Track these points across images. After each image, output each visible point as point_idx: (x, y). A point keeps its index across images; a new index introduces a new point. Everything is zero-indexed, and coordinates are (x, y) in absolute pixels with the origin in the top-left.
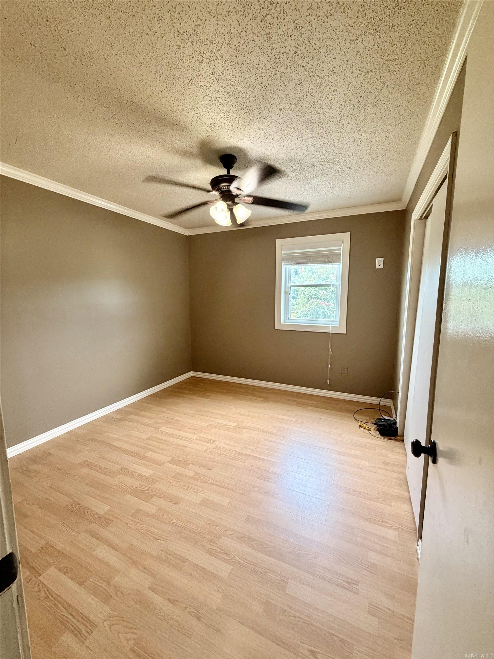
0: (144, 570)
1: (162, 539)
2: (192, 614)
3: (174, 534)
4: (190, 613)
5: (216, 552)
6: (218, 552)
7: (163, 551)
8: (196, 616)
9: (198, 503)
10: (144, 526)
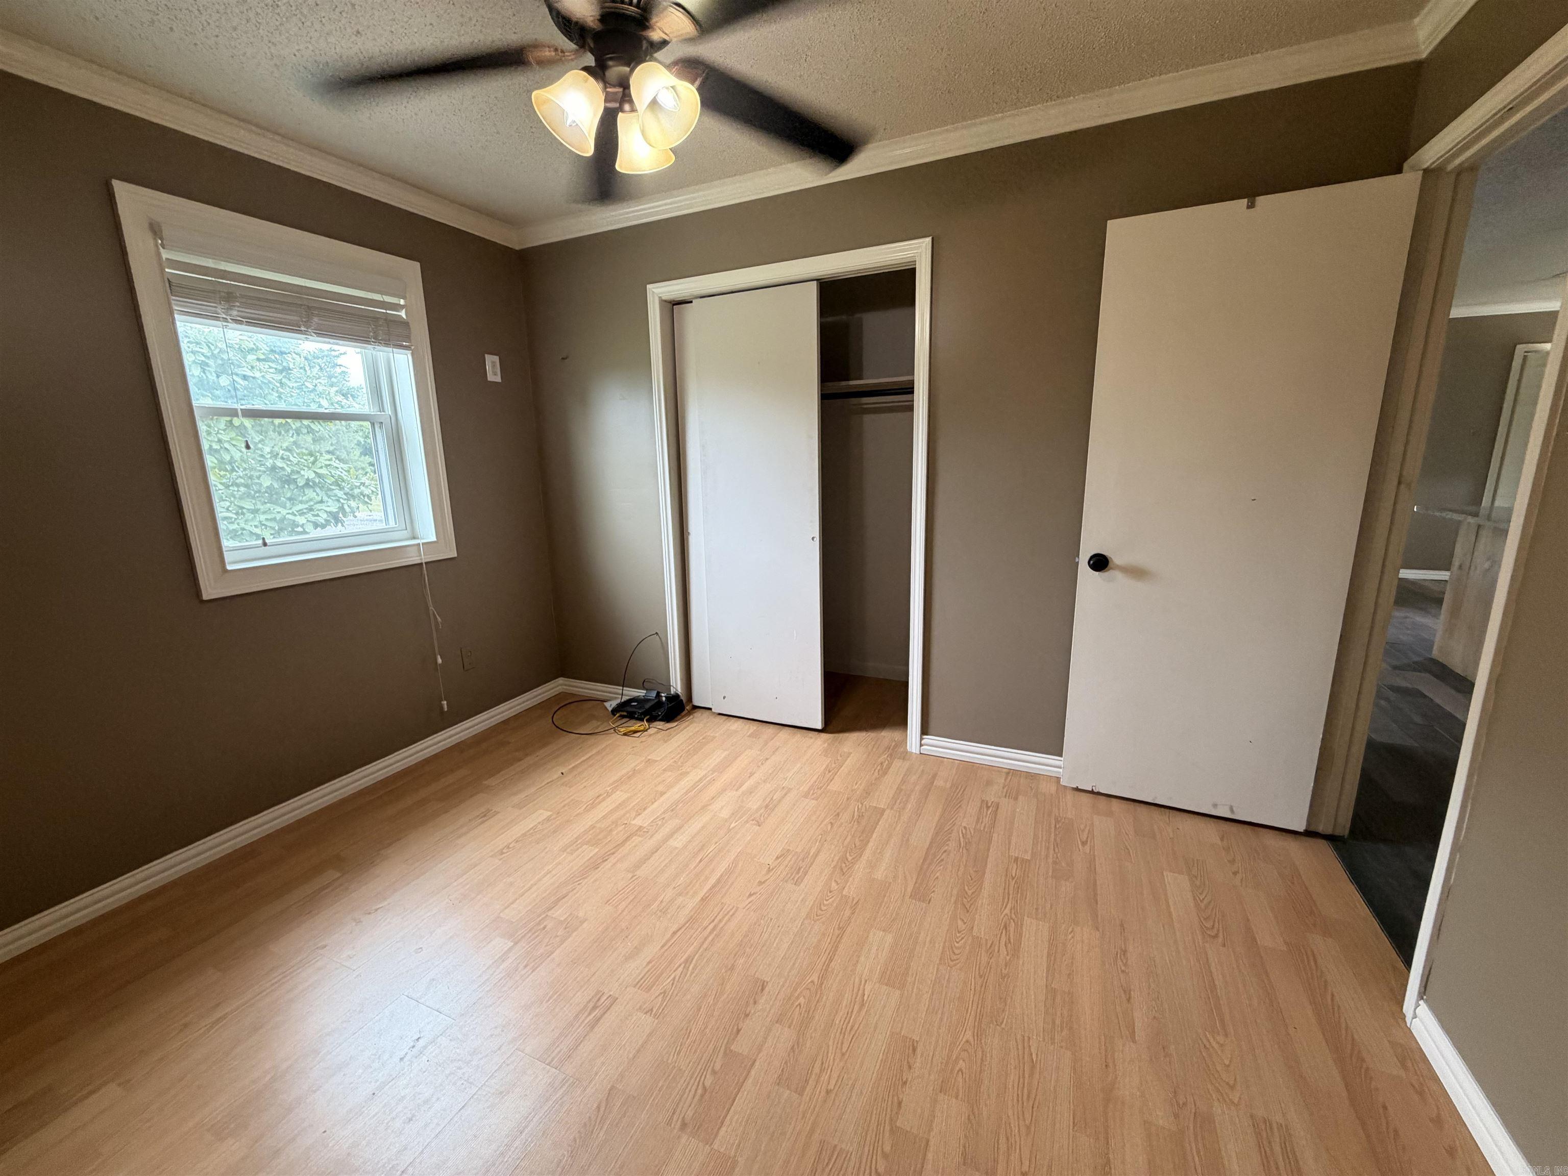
0: (1111, 1065)
1: (1027, 1050)
2: (1124, 961)
3: (1003, 1026)
4: (1125, 965)
5: (1010, 942)
6: (1009, 940)
7: (1053, 1039)
8: (1124, 954)
9: (898, 992)
10: (1010, 1113)
